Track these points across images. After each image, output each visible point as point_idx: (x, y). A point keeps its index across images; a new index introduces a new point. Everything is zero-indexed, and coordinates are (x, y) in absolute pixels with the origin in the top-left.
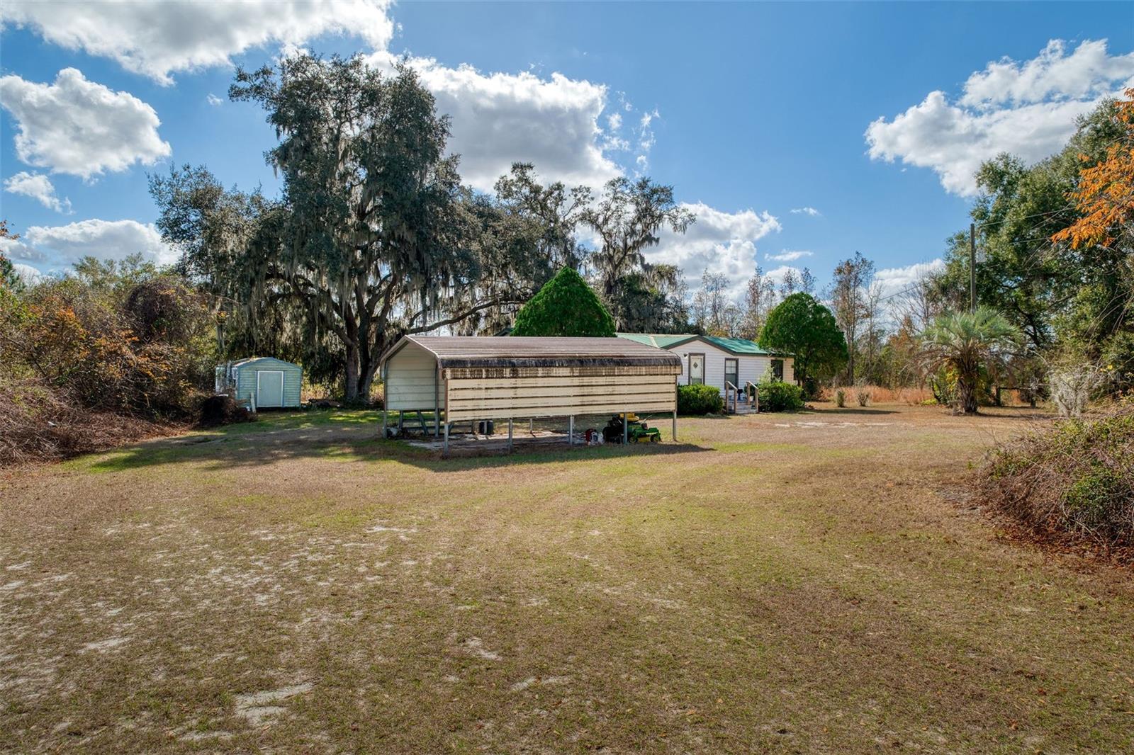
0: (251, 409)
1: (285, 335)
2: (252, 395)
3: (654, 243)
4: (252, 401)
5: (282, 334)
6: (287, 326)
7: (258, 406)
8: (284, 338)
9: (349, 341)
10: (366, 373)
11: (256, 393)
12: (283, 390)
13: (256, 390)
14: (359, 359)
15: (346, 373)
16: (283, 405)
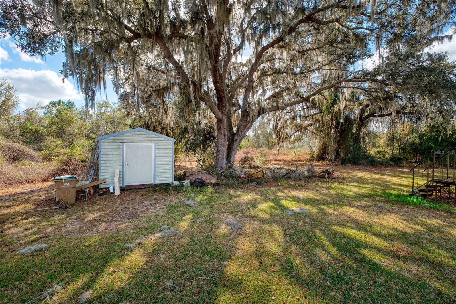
0: (114, 189)
2: (117, 172)
4: (117, 180)
7: (126, 184)
9: (220, 114)
10: (233, 145)
11: (123, 169)
12: (155, 165)
13: (123, 166)
14: (227, 134)
15: (217, 146)
16: (154, 181)
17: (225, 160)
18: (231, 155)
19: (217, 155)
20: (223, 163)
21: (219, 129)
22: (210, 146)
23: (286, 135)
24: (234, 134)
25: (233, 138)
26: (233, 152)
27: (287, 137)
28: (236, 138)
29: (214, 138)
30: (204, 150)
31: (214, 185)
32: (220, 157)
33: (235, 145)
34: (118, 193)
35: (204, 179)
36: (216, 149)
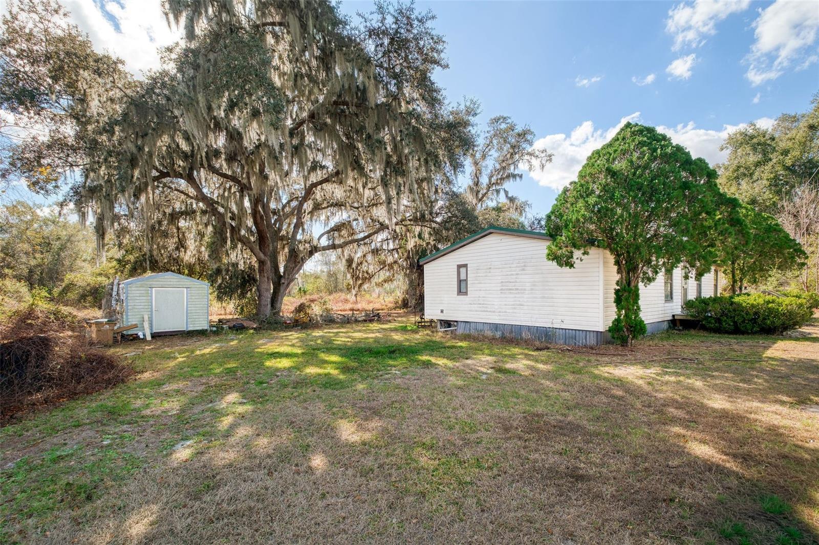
0: (144, 335)
1: (189, 253)
2: (146, 318)
3: (518, 178)
4: (146, 325)
5: (185, 252)
6: (191, 244)
7: (154, 331)
8: (188, 256)
9: (262, 255)
10: (279, 289)
11: (152, 314)
12: (187, 310)
13: (152, 311)
14: (272, 275)
15: (258, 290)
16: (187, 328)
17: (269, 306)
18: (277, 301)
19: (260, 301)
20: (268, 310)
21: (261, 270)
22: (251, 290)
23: (365, 275)
24: (281, 277)
25: (280, 282)
26: (280, 298)
27: (368, 277)
28: (283, 281)
29: (255, 280)
30: (243, 295)
31: (255, 329)
32: (263, 303)
33: (282, 289)
34: (149, 338)
35: (245, 324)
36: (258, 294)
